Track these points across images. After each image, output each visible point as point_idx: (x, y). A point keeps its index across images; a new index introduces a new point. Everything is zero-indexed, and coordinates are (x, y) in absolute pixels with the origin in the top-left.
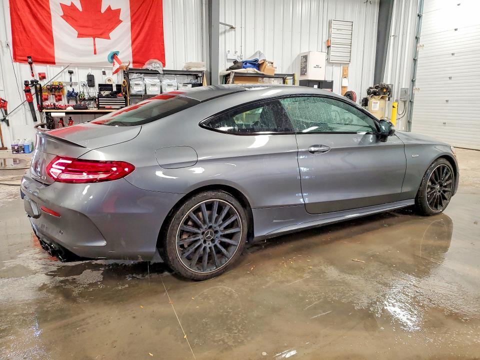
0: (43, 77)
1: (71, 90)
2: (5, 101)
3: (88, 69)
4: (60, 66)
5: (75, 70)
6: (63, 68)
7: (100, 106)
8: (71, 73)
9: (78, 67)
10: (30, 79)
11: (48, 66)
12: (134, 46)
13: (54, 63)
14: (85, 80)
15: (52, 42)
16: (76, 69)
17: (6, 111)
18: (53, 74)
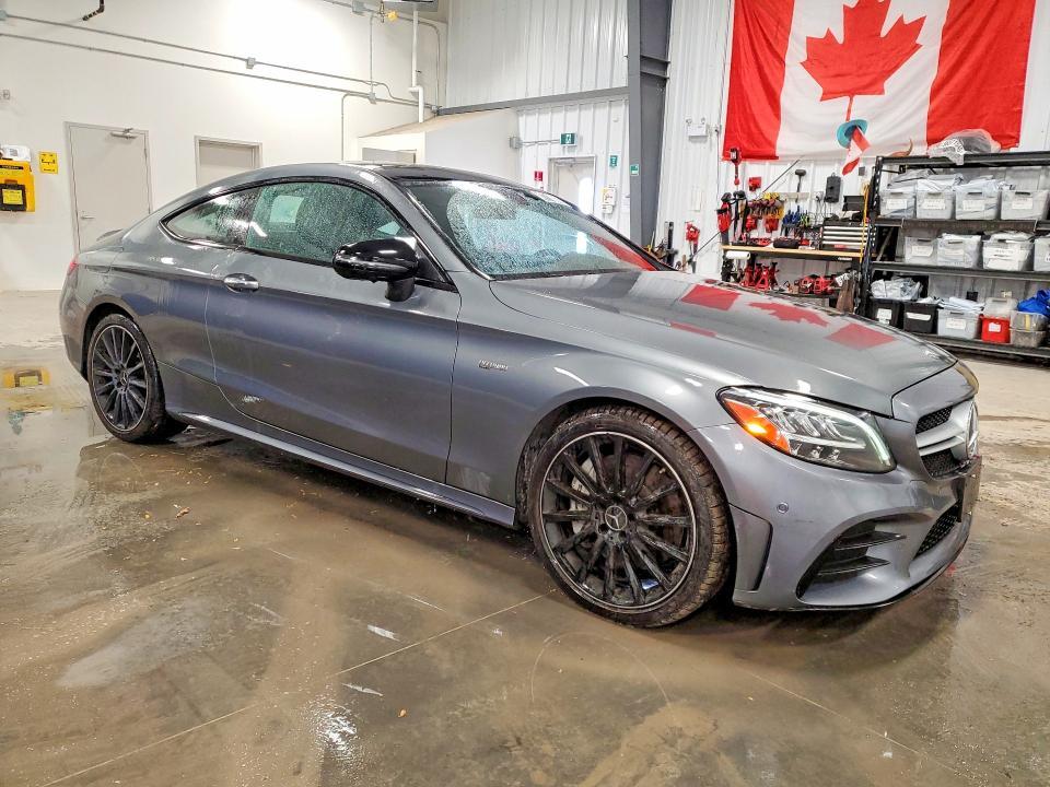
0: (755, 184)
1: (794, 210)
2: (696, 230)
3: (834, 165)
4: (785, 163)
5: (808, 169)
6: (789, 165)
7: (824, 242)
8: (801, 174)
9: (815, 161)
10: (732, 189)
11: (767, 163)
12: (935, 102)
13: (773, 157)
14: (821, 188)
15: (778, 116)
16: (812, 165)
17: (696, 246)
18: (773, 178)
